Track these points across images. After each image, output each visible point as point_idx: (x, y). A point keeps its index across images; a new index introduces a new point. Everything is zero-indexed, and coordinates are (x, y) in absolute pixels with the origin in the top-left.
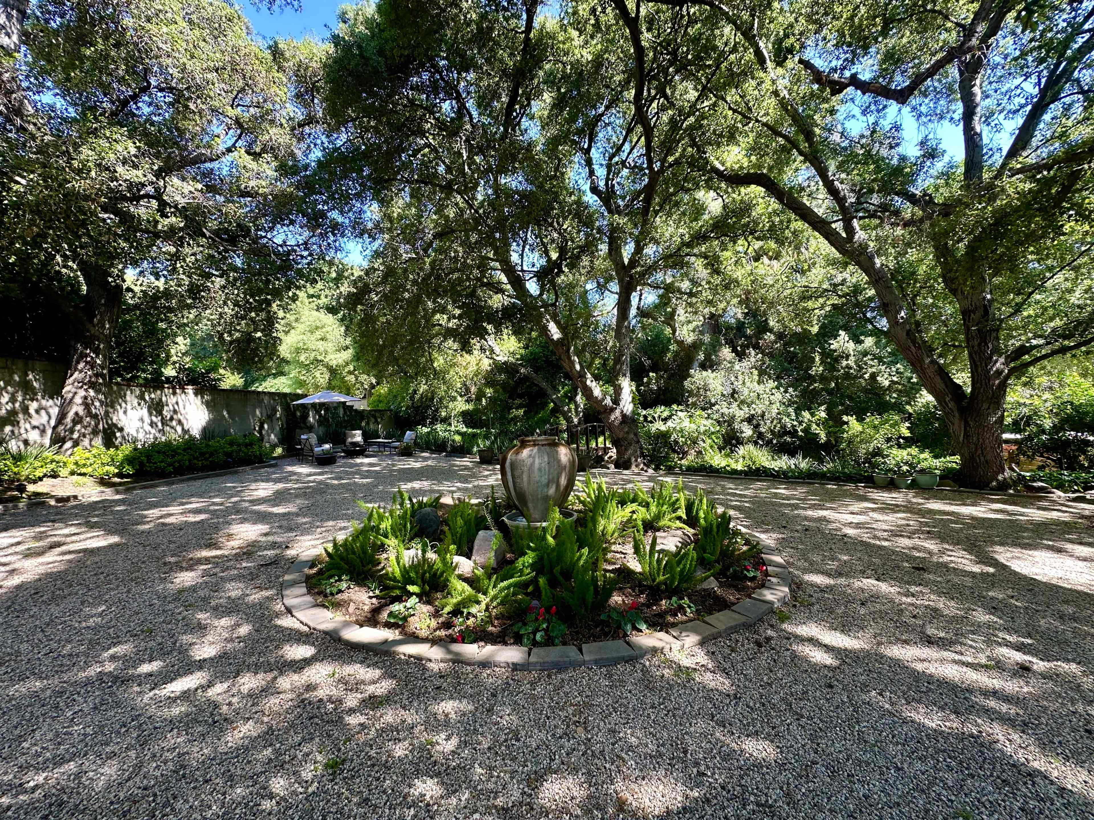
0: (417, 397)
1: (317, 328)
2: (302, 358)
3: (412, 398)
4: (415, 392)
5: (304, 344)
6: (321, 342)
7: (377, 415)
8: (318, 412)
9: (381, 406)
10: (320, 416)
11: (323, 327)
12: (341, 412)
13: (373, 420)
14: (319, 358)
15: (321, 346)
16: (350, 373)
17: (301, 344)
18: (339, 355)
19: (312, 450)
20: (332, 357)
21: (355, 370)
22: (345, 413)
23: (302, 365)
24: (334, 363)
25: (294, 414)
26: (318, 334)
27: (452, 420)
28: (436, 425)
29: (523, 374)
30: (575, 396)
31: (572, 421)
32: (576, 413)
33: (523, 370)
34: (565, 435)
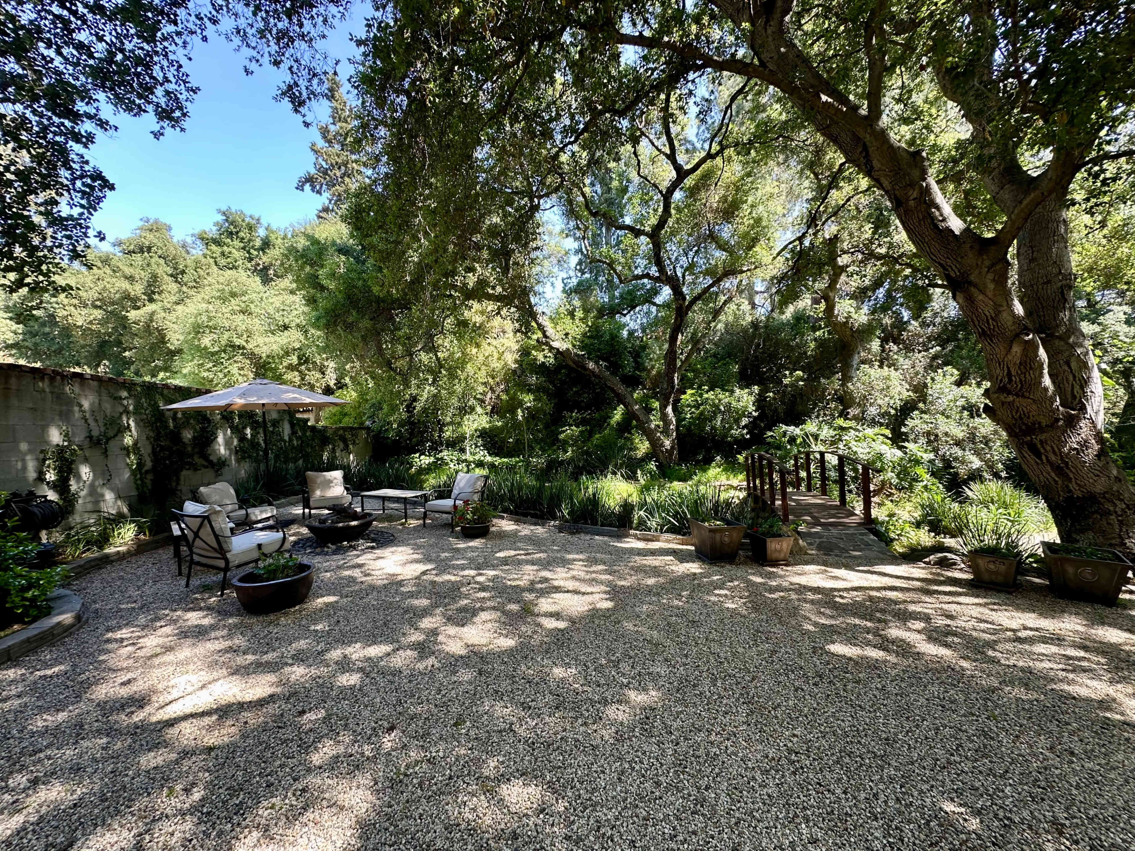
0: (418, 406)
1: (233, 295)
2: (206, 341)
3: (410, 408)
4: (414, 399)
5: (210, 319)
6: (241, 316)
7: (348, 436)
8: (239, 431)
9: (347, 422)
10: (242, 438)
11: (244, 293)
12: (286, 430)
13: (342, 445)
14: (237, 342)
15: (240, 322)
16: (291, 368)
17: (204, 318)
18: (272, 339)
19: (222, 550)
20: (261, 340)
21: (300, 364)
22: (294, 433)
23: (205, 353)
24: (264, 351)
25: (176, 437)
26: (235, 303)
27: (467, 444)
28: (441, 451)
29: (592, 372)
30: (664, 407)
31: (662, 445)
32: (666, 432)
33: (591, 365)
34: (652, 466)
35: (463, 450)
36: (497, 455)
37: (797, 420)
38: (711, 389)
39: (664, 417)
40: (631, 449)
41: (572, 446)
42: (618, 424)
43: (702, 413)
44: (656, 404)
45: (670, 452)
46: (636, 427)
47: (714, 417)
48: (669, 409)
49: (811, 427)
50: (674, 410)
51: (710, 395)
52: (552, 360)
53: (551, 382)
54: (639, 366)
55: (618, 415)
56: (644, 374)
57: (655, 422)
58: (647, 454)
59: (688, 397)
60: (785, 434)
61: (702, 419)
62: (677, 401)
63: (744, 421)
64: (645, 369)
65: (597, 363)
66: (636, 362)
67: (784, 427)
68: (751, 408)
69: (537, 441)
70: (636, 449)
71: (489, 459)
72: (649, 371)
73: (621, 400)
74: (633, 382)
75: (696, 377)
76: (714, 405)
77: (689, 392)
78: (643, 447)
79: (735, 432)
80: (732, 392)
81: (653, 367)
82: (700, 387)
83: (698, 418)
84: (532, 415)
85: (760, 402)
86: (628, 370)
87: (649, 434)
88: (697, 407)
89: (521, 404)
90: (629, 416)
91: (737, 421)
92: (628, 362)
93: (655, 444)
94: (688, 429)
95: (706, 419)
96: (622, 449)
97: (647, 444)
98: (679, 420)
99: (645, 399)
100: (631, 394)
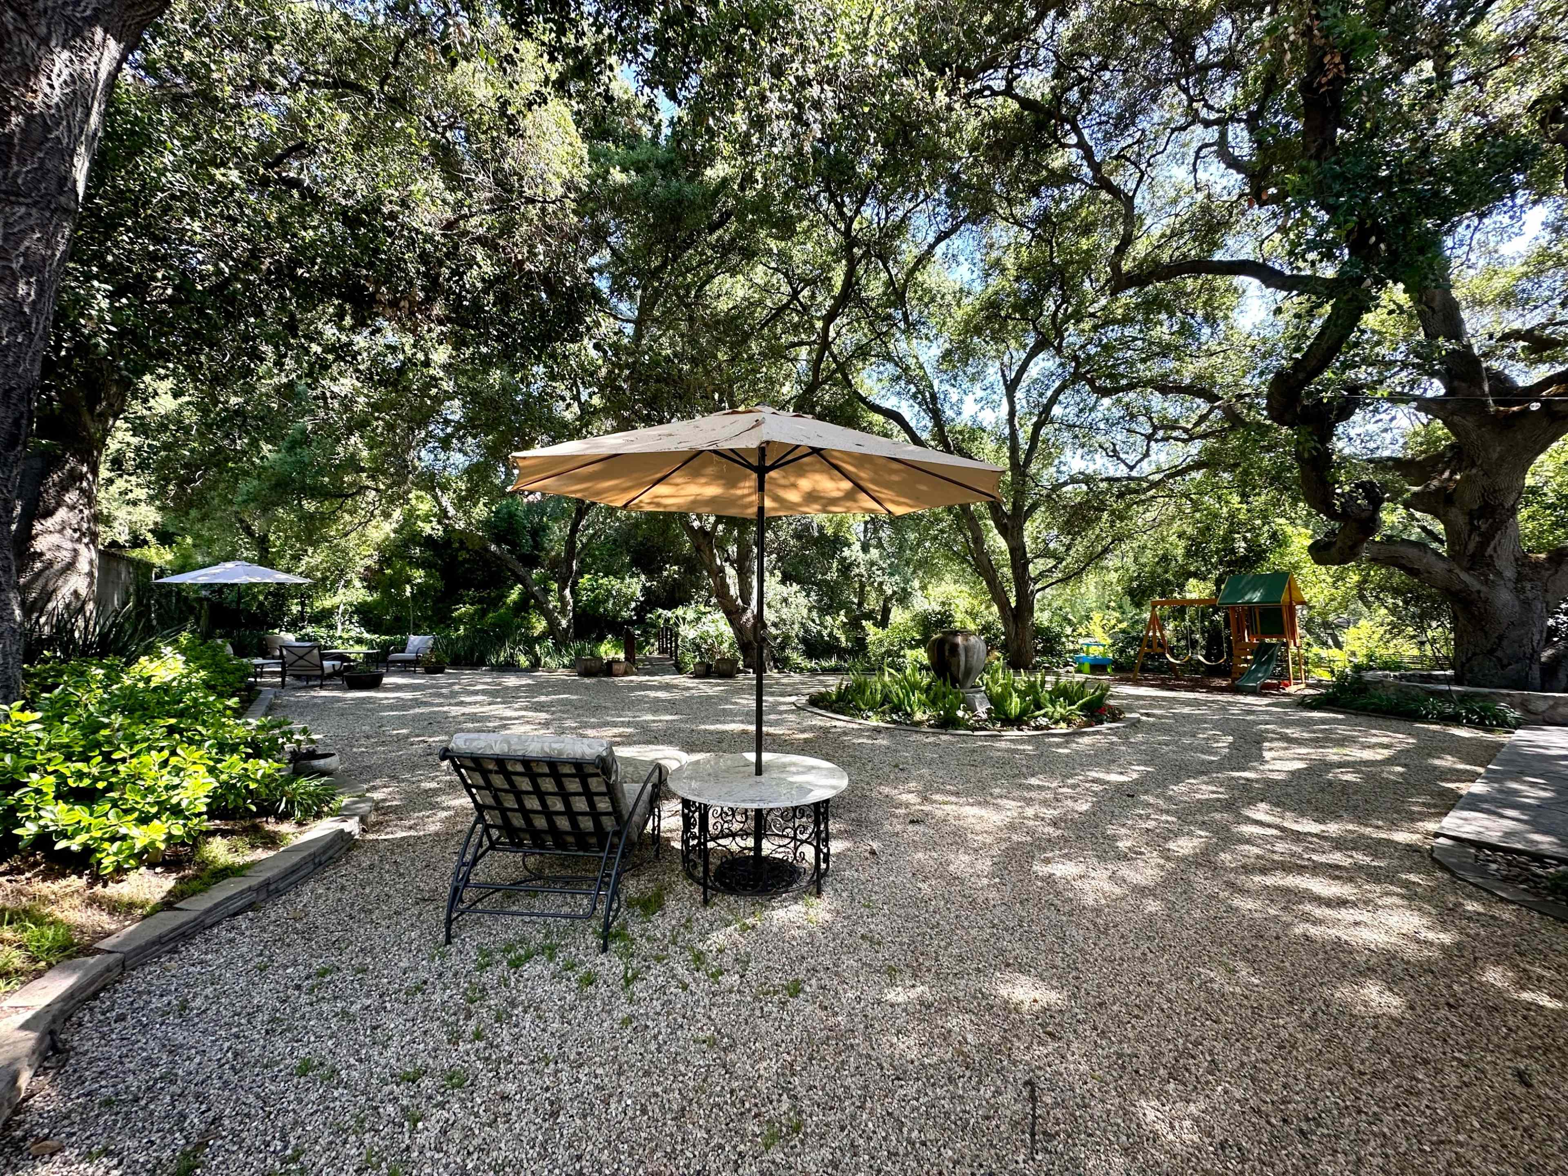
27: (337, 619)
28: (303, 627)
29: (494, 553)
30: (562, 589)
31: (559, 624)
32: (563, 612)
33: (493, 548)
34: (550, 643)
35: (332, 627)
36: (375, 633)
37: (671, 605)
38: (606, 575)
39: (562, 599)
40: (528, 628)
41: (465, 624)
42: (515, 603)
43: (596, 597)
44: (555, 586)
45: (566, 630)
46: (534, 607)
47: (607, 601)
48: (567, 592)
49: (680, 611)
50: (572, 592)
51: (605, 581)
52: (440, 533)
53: (440, 557)
54: (537, 545)
55: (514, 595)
56: (543, 554)
57: (553, 602)
58: (544, 633)
59: (585, 581)
60: (660, 616)
61: (597, 602)
62: (576, 583)
63: (633, 605)
64: (544, 549)
65: (499, 545)
66: (534, 540)
67: (660, 611)
68: (638, 594)
69: (426, 618)
70: (534, 628)
71: (366, 635)
72: (548, 552)
73: (520, 580)
74: (531, 562)
75: (594, 563)
76: (607, 590)
77: (587, 576)
78: (540, 625)
79: (625, 614)
80: (623, 579)
81: (552, 549)
82: (596, 574)
83: (593, 601)
84: (421, 592)
85: (646, 590)
86: (527, 550)
87: (547, 614)
88: (593, 591)
89: (409, 581)
90: (526, 596)
91: (627, 604)
92: (526, 540)
93: (553, 624)
94: (584, 610)
95: (600, 602)
96: (519, 627)
97: (544, 623)
98: (576, 602)
99: (544, 580)
100: (529, 573)
